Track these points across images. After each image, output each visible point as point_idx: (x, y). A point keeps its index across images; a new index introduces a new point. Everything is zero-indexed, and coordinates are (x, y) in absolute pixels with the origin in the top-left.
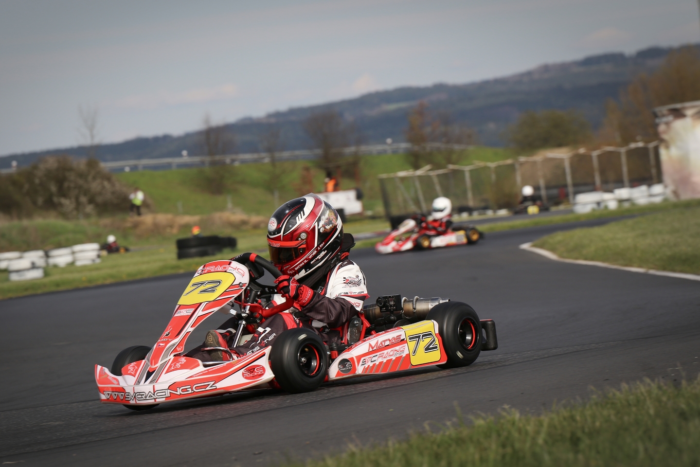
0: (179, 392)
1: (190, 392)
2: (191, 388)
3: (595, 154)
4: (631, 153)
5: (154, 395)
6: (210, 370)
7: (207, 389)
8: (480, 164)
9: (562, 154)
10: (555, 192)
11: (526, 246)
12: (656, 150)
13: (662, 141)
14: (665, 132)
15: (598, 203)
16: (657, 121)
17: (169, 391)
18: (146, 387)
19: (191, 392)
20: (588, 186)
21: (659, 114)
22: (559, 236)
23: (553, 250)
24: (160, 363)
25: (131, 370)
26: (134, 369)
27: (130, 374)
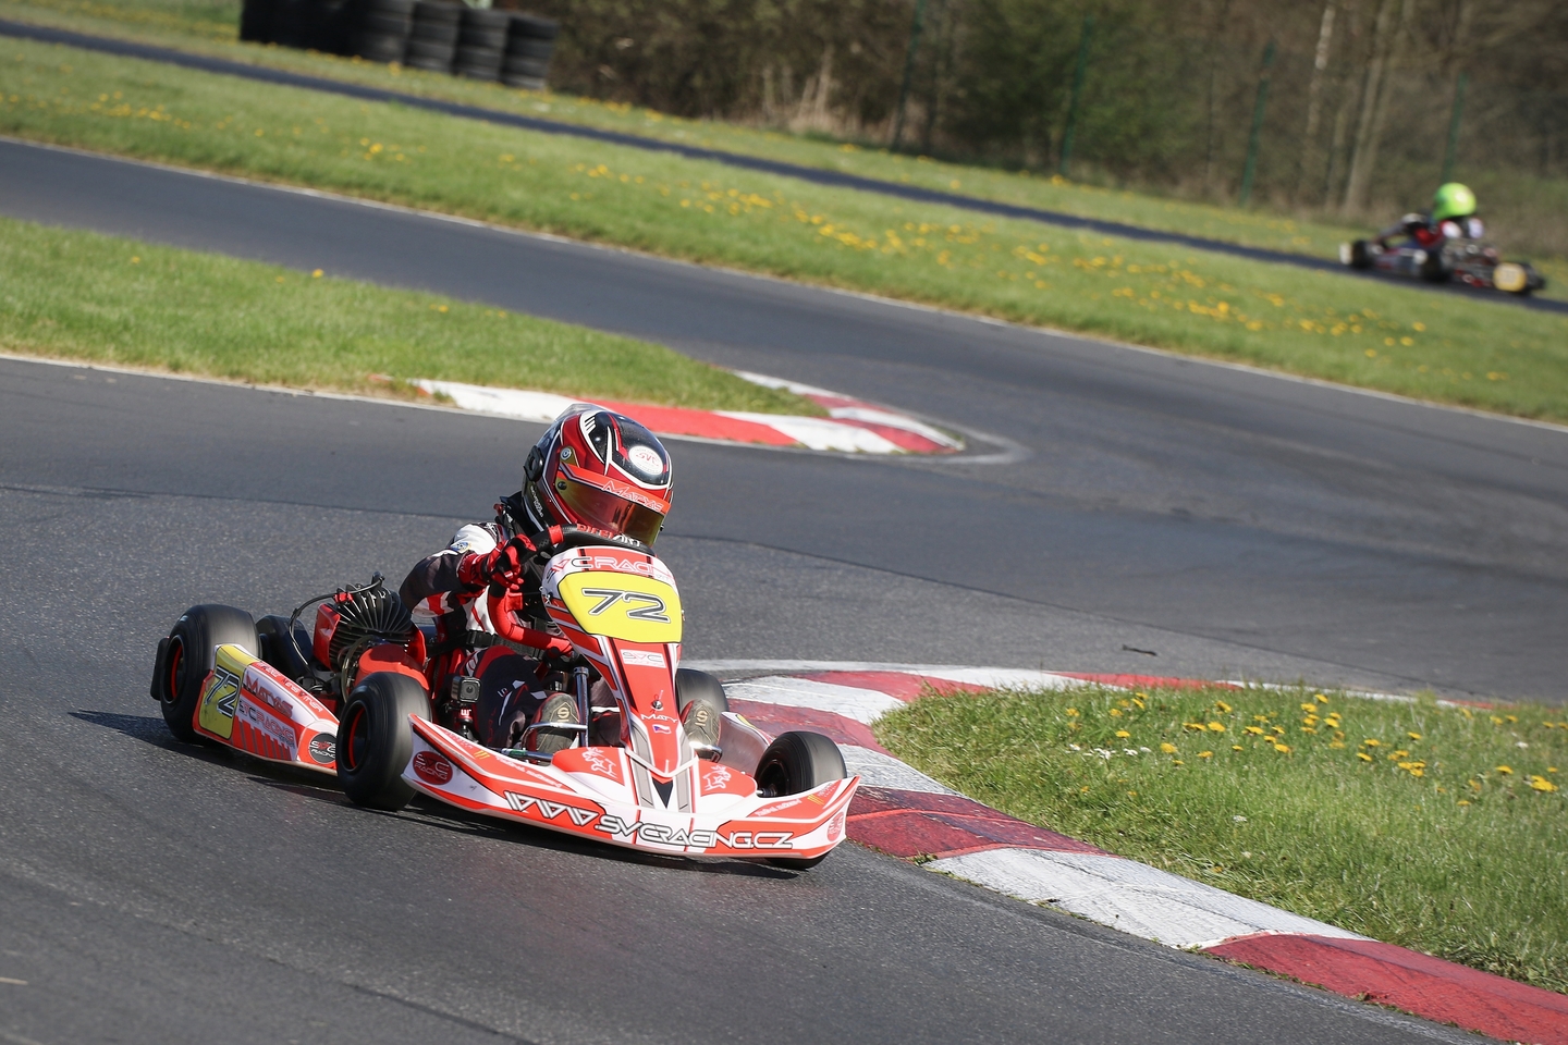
0: (732, 842)
1: (749, 846)
2: (752, 839)
5: (688, 837)
6: (779, 807)
7: (776, 845)
17: (716, 836)
18: (669, 817)
19: (751, 845)
24: (679, 769)
25: (598, 764)
26: (606, 764)
27: (598, 773)
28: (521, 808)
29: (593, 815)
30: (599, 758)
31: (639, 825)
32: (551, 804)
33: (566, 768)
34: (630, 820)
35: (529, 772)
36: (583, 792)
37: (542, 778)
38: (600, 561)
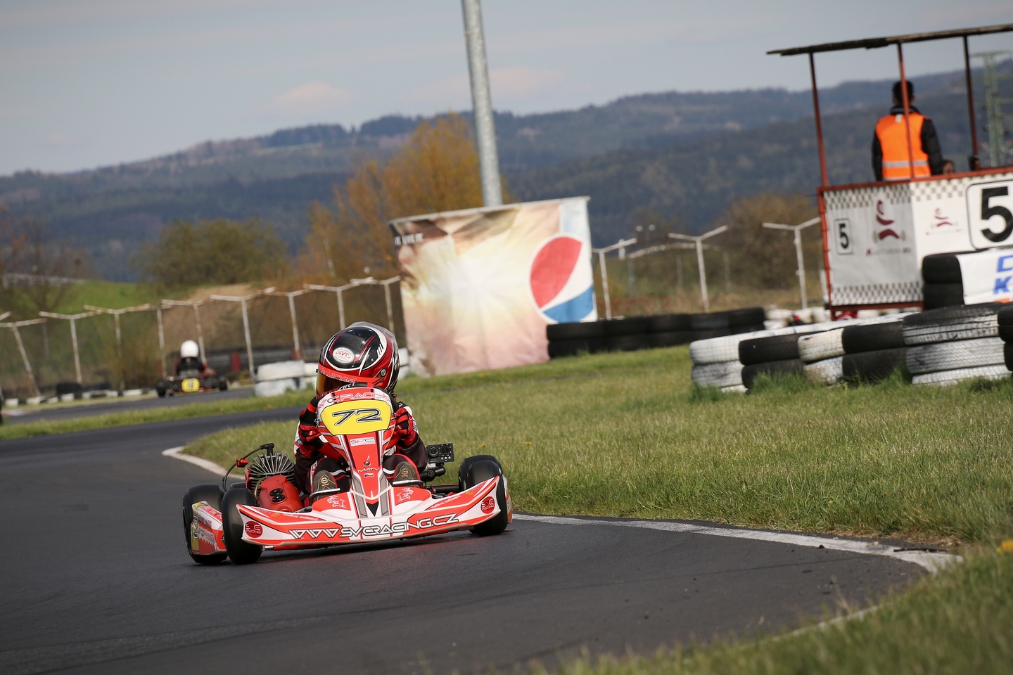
0: (419, 525)
1: (430, 525)
2: (431, 521)
3: (291, 295)
4: (351, 295)
5: (391, 528)
6: (446, 502)
7: (448, 522)
8: (94, 310)
9: (237, 295)
10: (224, 359)
11: (171, 452)
12: (396, 290)
13: (404, 275)
14: (409, 261)
15: (297, 380)
16: (397, 240)
17: (408, 524)
18: (377, 520)
19: (432, 525)
20: (279, 351)
21: (400, 230)
22: (229, 436)
23: (218, 460)
24: (380, 494)
25: (336, 503)
26: (340, 502)
27: (337, 508)
28: (300, 537)
29: (337, 530)
30: (336, 500)
31: (361, 528)
32: (315, 530)
33: (320, 510)
34: (356, 527)
35: (301, 517)
36: (329, 520)
37: (308, 518)
38: (343, 397)
